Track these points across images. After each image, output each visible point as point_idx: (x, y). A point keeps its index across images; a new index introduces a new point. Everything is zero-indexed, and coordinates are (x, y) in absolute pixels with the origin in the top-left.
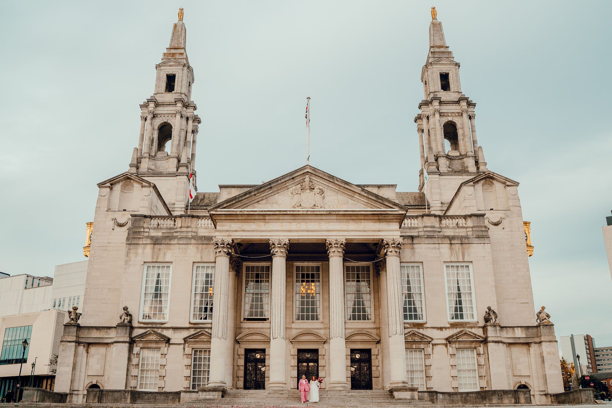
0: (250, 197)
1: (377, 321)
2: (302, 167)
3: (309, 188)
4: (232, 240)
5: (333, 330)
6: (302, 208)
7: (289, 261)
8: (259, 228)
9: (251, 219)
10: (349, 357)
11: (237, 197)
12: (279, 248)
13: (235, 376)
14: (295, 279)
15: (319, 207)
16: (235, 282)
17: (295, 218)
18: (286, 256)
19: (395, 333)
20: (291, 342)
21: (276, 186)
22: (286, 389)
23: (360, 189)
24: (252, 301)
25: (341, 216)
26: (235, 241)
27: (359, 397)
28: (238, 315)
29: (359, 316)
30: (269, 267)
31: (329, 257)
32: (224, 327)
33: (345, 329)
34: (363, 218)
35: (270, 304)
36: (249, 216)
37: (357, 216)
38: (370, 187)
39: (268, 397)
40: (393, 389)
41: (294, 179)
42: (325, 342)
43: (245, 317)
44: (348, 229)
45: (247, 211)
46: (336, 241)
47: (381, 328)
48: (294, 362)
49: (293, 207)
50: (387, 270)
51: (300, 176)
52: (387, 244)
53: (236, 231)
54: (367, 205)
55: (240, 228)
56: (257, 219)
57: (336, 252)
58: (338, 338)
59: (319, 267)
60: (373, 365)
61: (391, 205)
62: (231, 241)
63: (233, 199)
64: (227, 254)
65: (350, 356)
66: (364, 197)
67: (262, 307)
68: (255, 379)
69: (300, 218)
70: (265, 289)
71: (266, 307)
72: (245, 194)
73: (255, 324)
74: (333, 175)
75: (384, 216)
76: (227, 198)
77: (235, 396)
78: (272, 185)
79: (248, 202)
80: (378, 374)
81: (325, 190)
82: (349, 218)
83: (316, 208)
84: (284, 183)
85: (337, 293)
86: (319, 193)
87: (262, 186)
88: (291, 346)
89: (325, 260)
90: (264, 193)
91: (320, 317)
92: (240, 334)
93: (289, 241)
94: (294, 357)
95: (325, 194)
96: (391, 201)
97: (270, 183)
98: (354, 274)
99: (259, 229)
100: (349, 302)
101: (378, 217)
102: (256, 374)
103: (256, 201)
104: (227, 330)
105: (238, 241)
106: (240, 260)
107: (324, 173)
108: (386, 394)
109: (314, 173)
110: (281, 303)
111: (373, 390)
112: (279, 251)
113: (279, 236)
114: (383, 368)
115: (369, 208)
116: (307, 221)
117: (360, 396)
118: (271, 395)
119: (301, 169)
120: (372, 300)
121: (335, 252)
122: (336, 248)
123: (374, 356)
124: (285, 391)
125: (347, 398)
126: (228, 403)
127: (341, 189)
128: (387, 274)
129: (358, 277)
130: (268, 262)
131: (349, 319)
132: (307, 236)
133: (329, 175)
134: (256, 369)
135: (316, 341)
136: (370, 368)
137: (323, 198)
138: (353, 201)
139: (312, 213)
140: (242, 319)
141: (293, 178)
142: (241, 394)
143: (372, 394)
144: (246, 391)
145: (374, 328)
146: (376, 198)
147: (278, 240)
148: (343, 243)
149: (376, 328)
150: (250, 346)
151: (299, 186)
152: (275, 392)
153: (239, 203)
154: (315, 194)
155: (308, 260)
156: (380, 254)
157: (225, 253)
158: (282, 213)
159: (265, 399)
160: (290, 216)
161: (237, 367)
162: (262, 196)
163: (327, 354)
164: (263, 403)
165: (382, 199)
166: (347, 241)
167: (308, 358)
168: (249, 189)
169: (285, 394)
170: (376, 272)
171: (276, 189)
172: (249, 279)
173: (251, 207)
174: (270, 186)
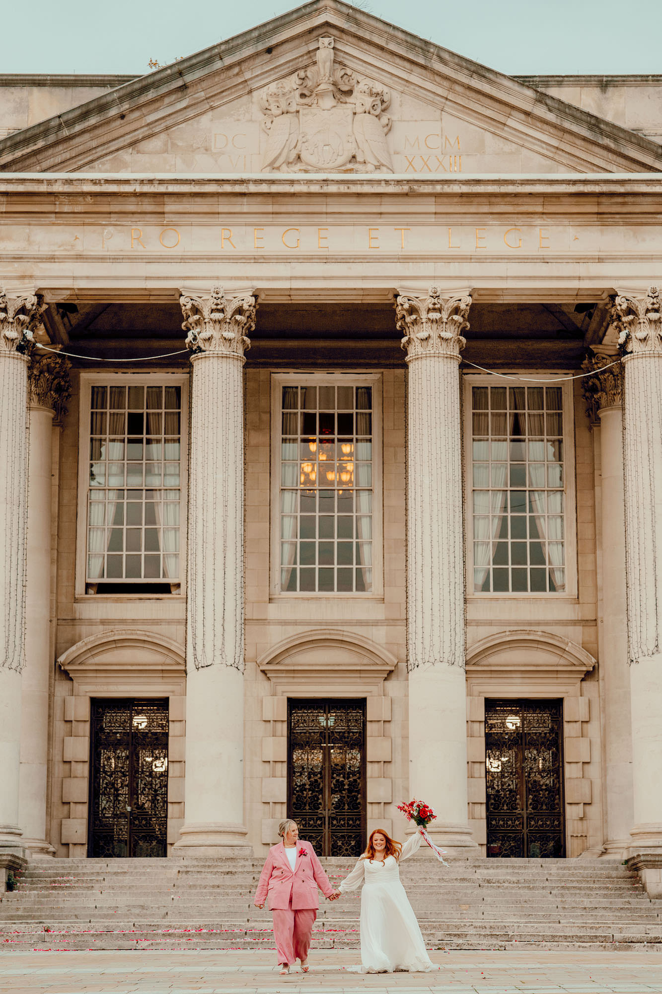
0: (101, 126)
1: (588, 596)
2: (305, 6)
3: (331, 88)
4: (36, 295)
5: (419, 636)
6: (306, 171)
7: (256, 365)
8: (140, 248)
9: (110, 213)
10: (480, 730)
11: (53, 123)
12: (217, 326)
13: (56, 799)
14: (278, 435)
15: (370, 167)
16: (51, 451)
17: (277, 208)
18: (245, 355)
19: (652, 647)
20: (263, 671)
21: (201, 80)
22: (247, 852)
23: (530, 93)
24: (118, 520)
25: (456, 200)
26: (49, 298)
27: (513, 888)
28: (64, 573)
29: (520, 576)
30: (178, 389)
31: (407, 359)
32: (12, 626)
33: (466, 623)
34: (539, 209)
35: (184, 529)
36: (99, 198)
37: (516, 200)
38: (568, 86)
39: (178, 887)
40: (642, 858)
41: (274, 53)
42: (391, 672)
43: (89, 581)
44: (482, 252)
45: (94, 182)
46: (433, 301)
47: (599, 621)
48: (278, 747)
49: (269, 165)
50: (627, 406)
51: (297, 42)
52: (630, 311)
53: (52, 259)
54: (556, 157)
55: (69, 248)
56: (133, 213)
57: (435, 340)
58: (438, 664)
59: (368, 389)
60: (567, 759)
61: (648, 160)
62: (35, 300)
63: (37, 131)
64: (20, 349)
65: (483, 725)
66: (545, 127)
67: (153, 543)
68: (129, 809)
69: (296, 209)
70: (165, 475)
71: (167, 542)
72: (85, 113)
73: (130, 606)
74: (427, 39)
75: (620, 200)
76: (15, 126)
77: (54, 882)
78: (189, 78)
79: (94, 144)
80: (587, 790)
81: (394, 96)
82: (486, 209)
83: (357, 172)
84: (236, 70)
85: (435, 497)
86: (372, 112)
87: (150, 80)
88: (262, 687)
89: (390, 365)
90: (157, 110)
91: (374, 579)
92: (73, 643)
93: (256, 296)
94: (274, 770)
95: (396, 113)
96: (650, 143)
97: (181, 69)
98: (502, 418)
99: (140, 250)
100: (481, 524)
101: (599, 204)
102: (134, 793)
103: (128, 139)
104: (23, 635)
105: (60, 298)
106: (70, 365)
107: (390, 30)
108: (614, 874)
109: (353, 29)
110: (225, 536)
111: (570, 861)
112: (217, 335)
113: (218, 278)
114: (604, 770)
115: (562, 168)
116: (323, 219)
117: (518, 882)
118: (191, 880)
119: (300, 14)
120: (570, 515)
121: (431, 341)
122: (435, 326)
123: (574, 724)
124: (242, 863)
125: (469, 891)
126: (31, 910)
127: (454, 92)
128: (627, 426)
129: (517, 429)
130: (175, 370)
131: (480, 588)
132: (325, 278)
133: (409, 39)
134: (135, 770)
135: (359, 668)
136: (557, 769)
137: (386, 130)
138: (500, 143)
139: (343, 189)
140: (80, 588)
141: (269, 50)
142: (78, 875)
143: (564, 875)
144: (99, 864)
145: (574, 623)
146: (590, 129)
147: (215, 295)
148: (463, 306)
149: (583, 622)
150: (112, 688)
151: (293, 82)
152: (204, 866)
153: (60, 147)
154: (355, 114)
155: (325, 361)
156: (604, 342)
157: (10, 344)
158: (228, 188)
159: (168, 894)
160: (259, 199)
161: (61, 765)
162: (148, 122)
163: (398, 717)
164: (159, 908)
165: (615, 132)
166: (475, 296)
167: (327, 728)
168: (97, 93)
169: (242, 873)
170: (587, 410)
171: (203, 94)
172: (103, 437)
173: (108, 166)
174: (179, 83)
